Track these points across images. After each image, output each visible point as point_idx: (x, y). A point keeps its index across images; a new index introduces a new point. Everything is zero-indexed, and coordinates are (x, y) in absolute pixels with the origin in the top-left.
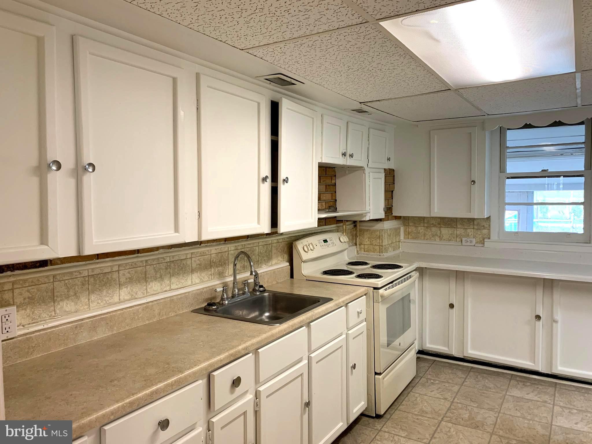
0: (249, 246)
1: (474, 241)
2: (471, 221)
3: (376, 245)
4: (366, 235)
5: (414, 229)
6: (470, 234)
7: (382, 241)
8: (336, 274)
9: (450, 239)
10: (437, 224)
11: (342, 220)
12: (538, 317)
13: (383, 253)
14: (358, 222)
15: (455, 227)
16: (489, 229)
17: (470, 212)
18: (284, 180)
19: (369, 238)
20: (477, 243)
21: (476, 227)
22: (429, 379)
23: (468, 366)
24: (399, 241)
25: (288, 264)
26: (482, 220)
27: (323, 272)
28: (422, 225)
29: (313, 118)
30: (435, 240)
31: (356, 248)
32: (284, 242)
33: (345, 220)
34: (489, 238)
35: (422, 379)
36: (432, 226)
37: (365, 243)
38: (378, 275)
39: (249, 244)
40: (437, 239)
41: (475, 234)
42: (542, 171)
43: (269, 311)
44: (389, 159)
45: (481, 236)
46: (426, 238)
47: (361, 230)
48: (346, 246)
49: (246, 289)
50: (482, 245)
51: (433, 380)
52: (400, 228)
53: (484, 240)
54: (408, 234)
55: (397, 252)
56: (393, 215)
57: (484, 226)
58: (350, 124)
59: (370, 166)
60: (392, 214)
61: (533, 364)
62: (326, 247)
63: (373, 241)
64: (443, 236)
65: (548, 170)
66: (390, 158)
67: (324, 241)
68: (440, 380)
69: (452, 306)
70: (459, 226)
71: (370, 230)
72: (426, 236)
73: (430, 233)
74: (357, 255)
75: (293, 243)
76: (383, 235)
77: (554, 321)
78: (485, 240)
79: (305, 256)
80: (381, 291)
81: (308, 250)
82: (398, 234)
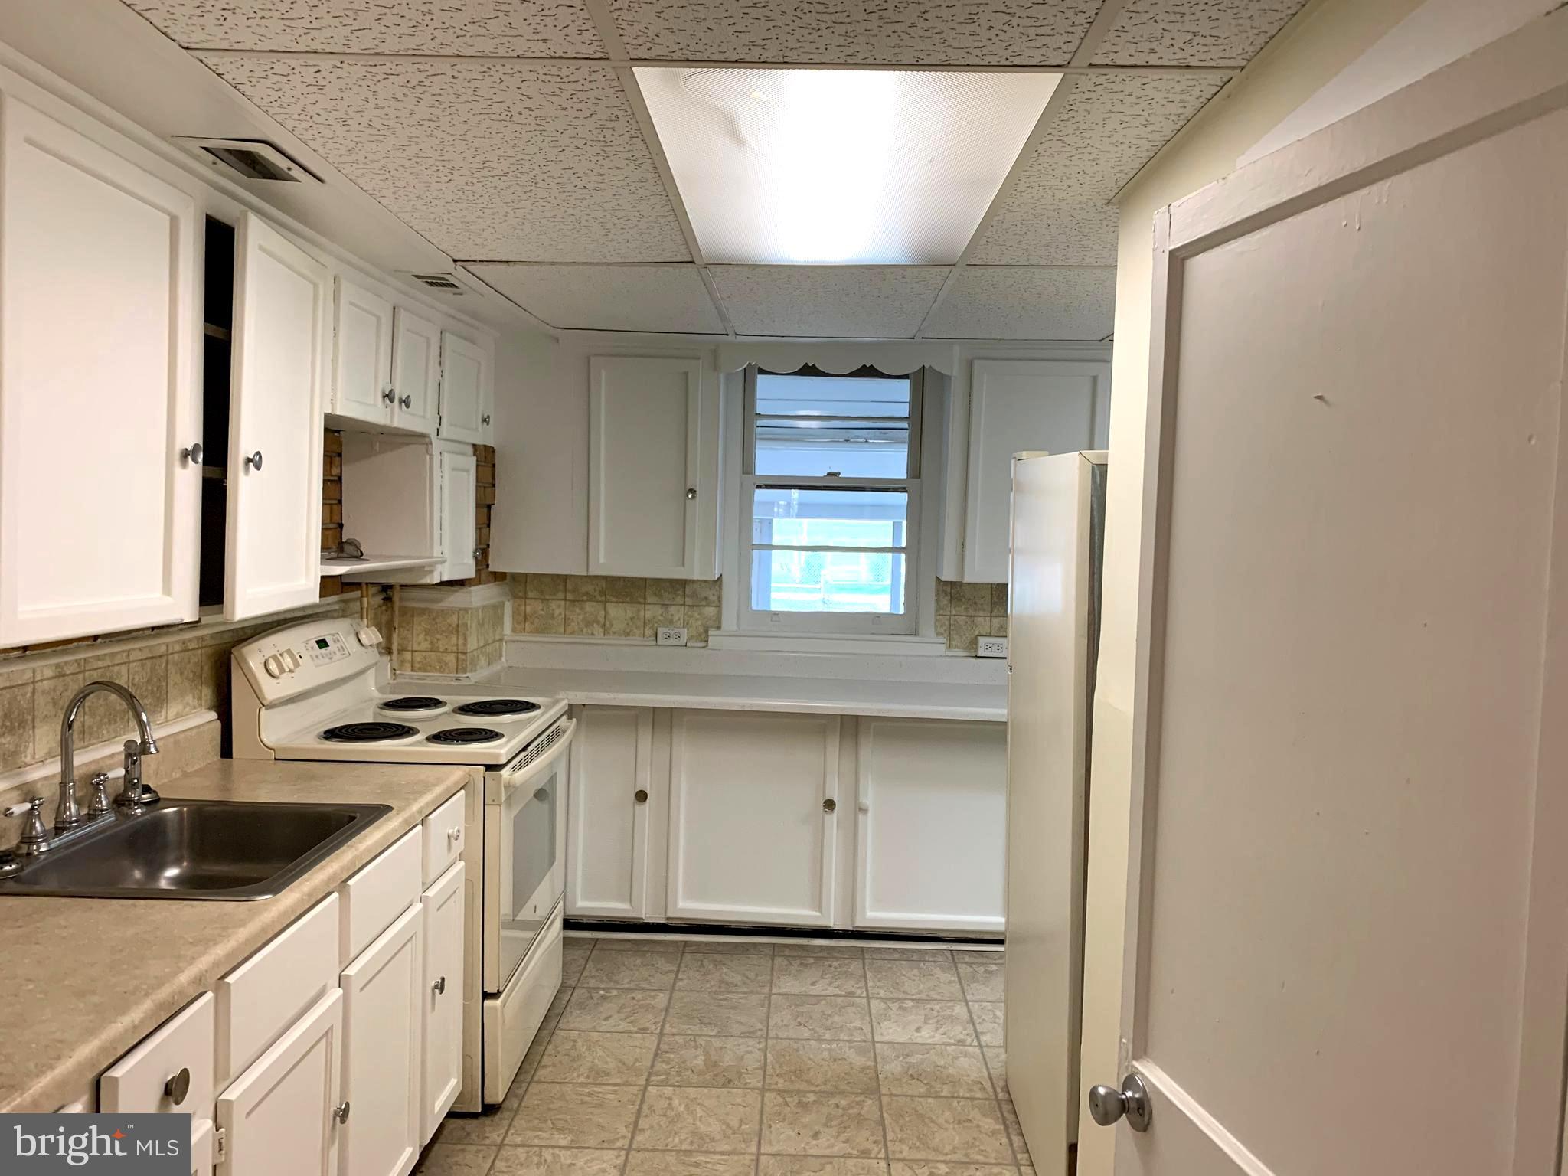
0: (100, 664)
1: (684, 633)
2: (679, 586)
3: (446, 651)
4: (420, 624)
5: (538, 606)
6: (676, 618)
7: (465, 639)
8: (368, 735)
9: (628, 630)
10: (597, 594)
11: (360, 584)
12: (830, 805)
13: (465, 672)
14: (398, 588)
15: (642, 601)
16: (719, 607)
17: (683, 565)
18: (249, 460)
19: (427, 632)
20: (690, 638)
21: (688, 601)
22: (593, 988)
23: (676, 942)
24: (501, 640)
25: (214, 715)
26: (703, 585)
27: (326, 732)
28: (561, 595)
29: (316, 286)
30: (593, 634)
31: (391, 660)
32: (202, 648)
33: (367, 584)
34: (719, 628)
35: (577, 991)
36: (585, 598)
37: (416, 647)
38: (492, 732)
39: (98, 658)
40: (597, 629)
41: (686, 618)
42: (829, 474)
43: (177, 862)
44: (485, 420)
45: (699, 623)
46: (569, 630)
47: (404, 612)
48: (374, 655)
49: (101, 803)
50: (704, 644)
51: (603, 989)
52: (502, 605)
53: (706, 631)
54: (522, 620)
55: (496, 667)
56: (491, 569)
57: (706, 598)
58: (402, 314)
59: (444, 433)
60: (488, 566)
61: (818, 914)
62: (327, 660)
63: (438, 639)
64: (611, 625)
65: (839, 473)
66: (488, 417)
67: (318, 642)
68: (618, 987)
69: (641, 796)
70: (650, 599)
71: (430, 611)
72: (569, 625)
73: (581, 617)
74: (391, 682)
75: (233, 650)
76: (467, 624)
77: (860, 809)
78: (710, 633)
79: (271, 690)
80: (505, 773)
81: (282, 670)
82: (498, 620)
